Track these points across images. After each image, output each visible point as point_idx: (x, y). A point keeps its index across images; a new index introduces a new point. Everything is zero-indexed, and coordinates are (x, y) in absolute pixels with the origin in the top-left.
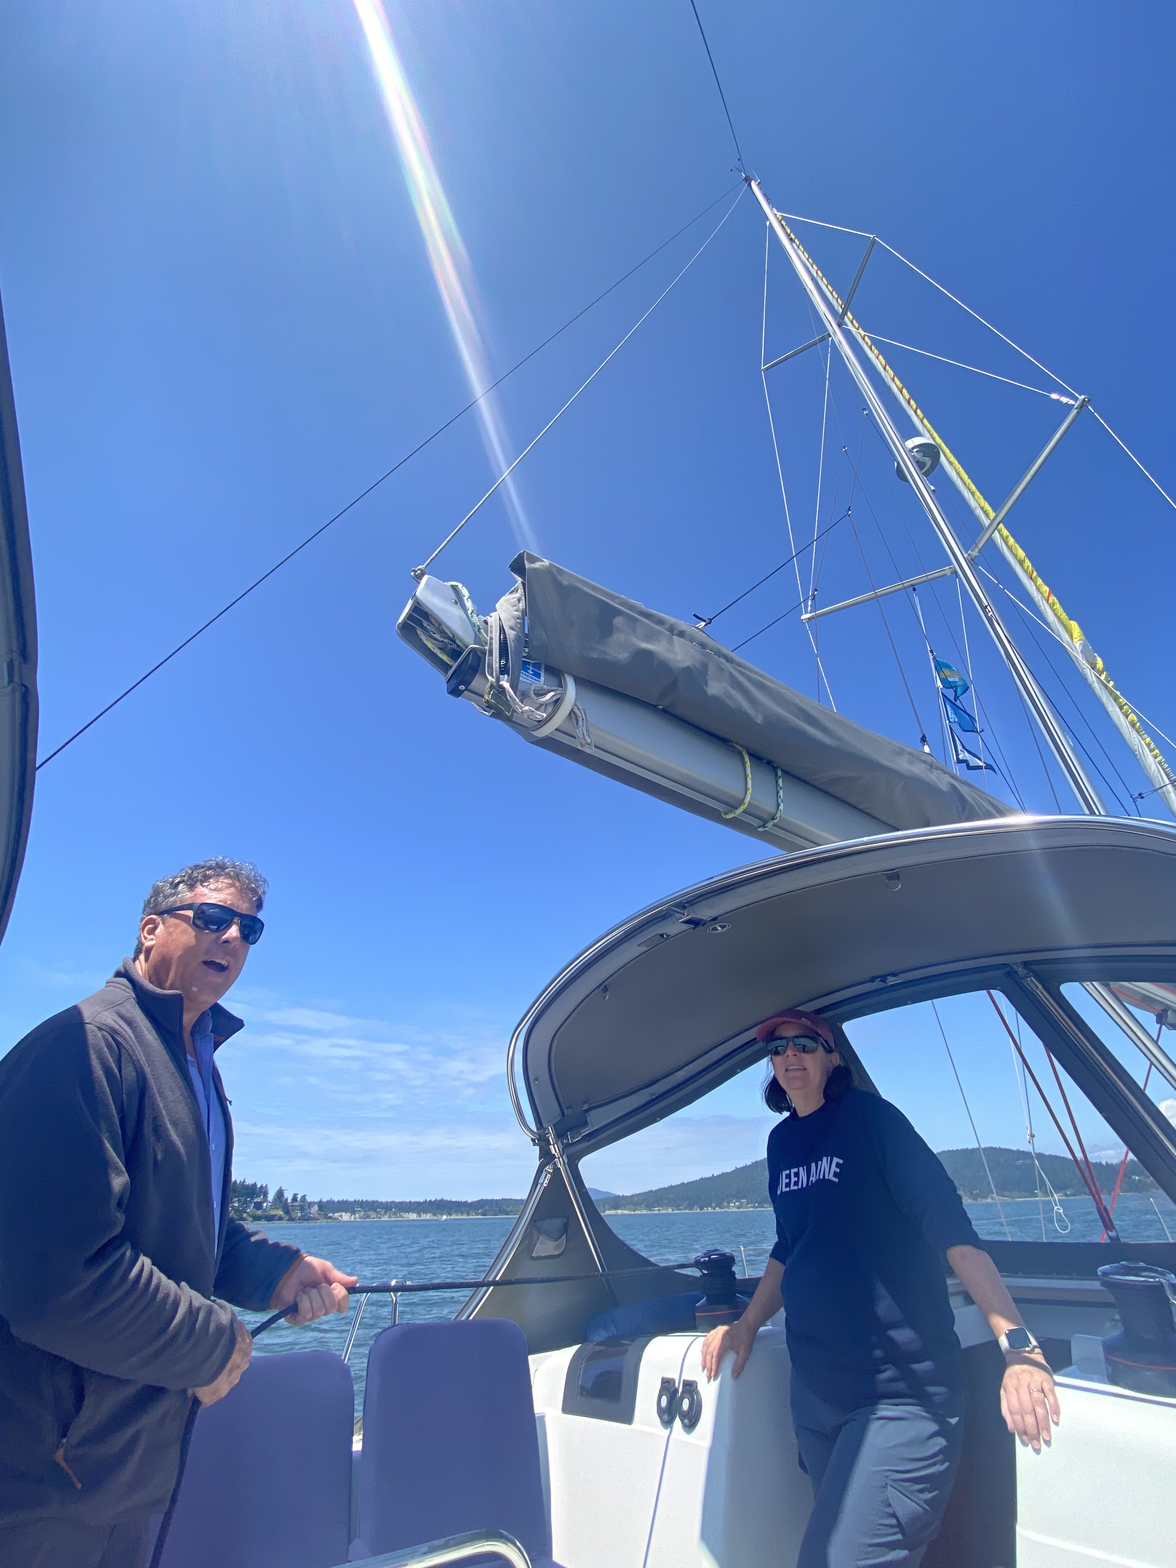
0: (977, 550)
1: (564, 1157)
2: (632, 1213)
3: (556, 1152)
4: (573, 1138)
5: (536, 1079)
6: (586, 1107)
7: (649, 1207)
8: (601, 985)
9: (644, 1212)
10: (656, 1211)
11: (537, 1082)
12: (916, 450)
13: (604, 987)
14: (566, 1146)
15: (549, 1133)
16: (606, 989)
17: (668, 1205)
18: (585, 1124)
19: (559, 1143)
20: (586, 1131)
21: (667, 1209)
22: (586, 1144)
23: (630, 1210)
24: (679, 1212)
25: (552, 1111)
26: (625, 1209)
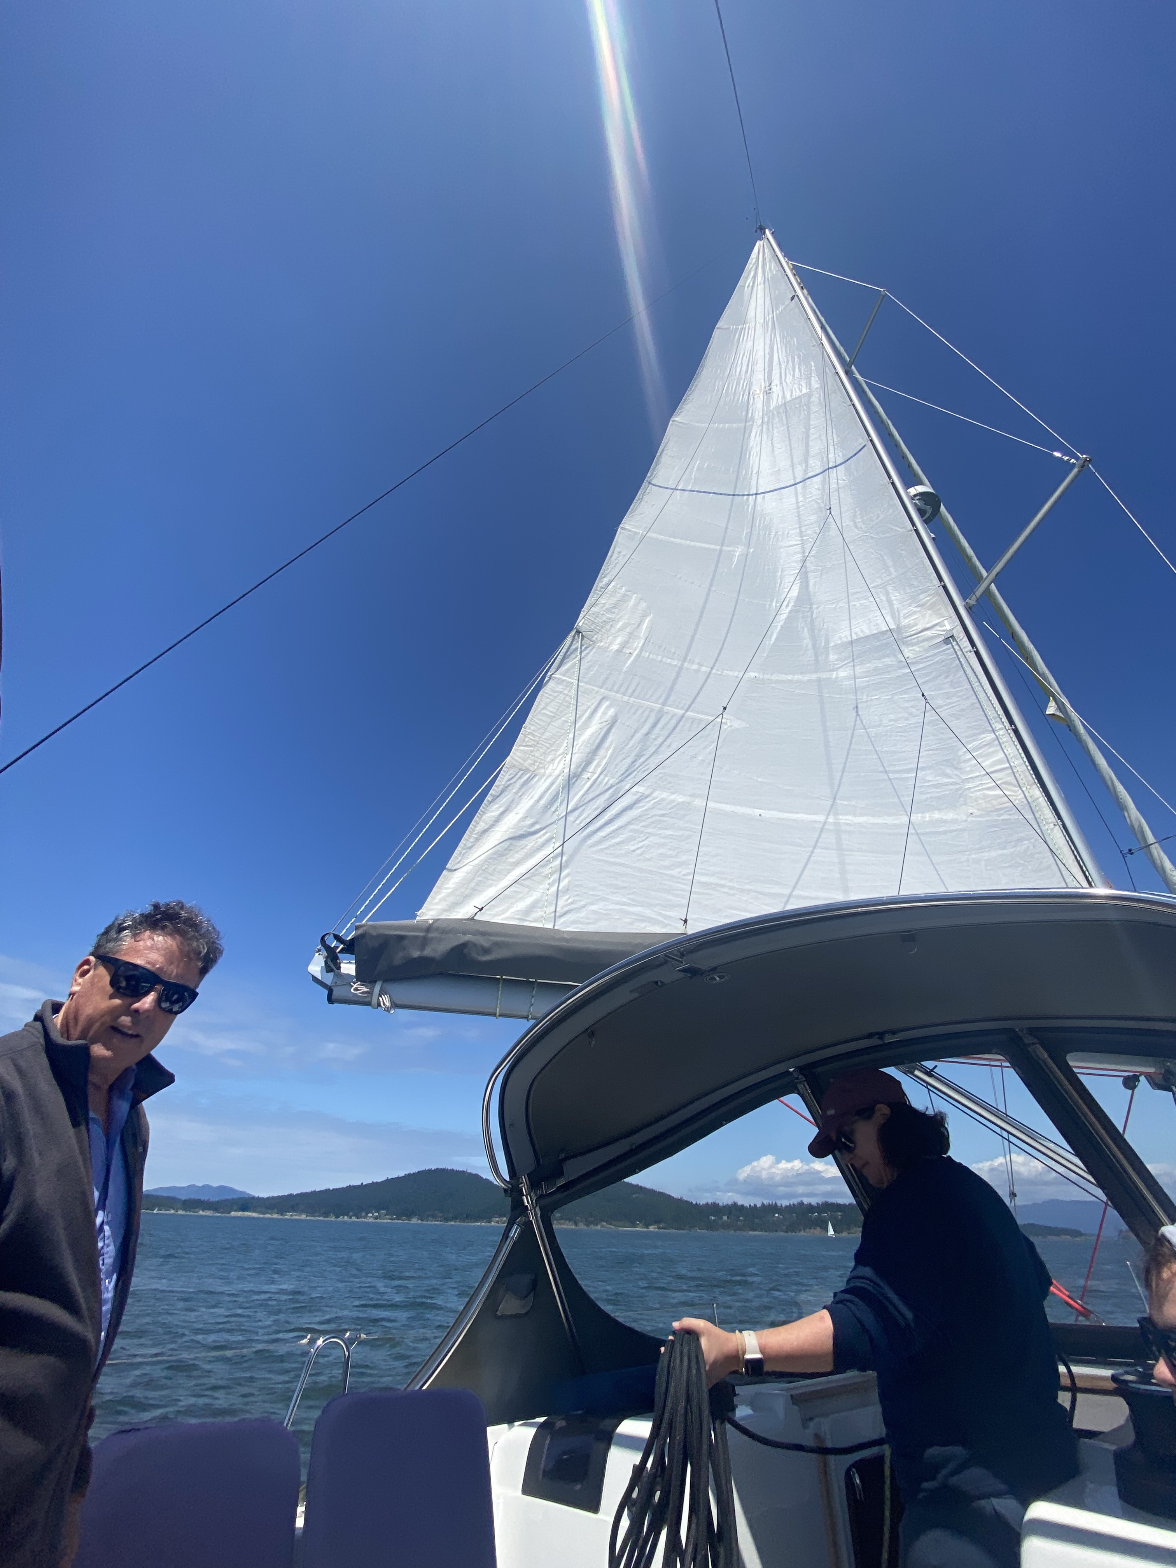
0: (974, 598)
1: (537, 1209)
2: (262, 1216)
3: (528, 1203)
4: (548, 1189)
5: (512, 1125)
6: (562, 1156)
7: (282, 1212)
8: (587, 1030)
9: (275, 1216)
10: (288, 1216)
11: (512, 1129)
12: (918, 497)
13: (590, 1032)
14: (540, 1198)
15: (521, 1183)
16: (592, 1034)
17: (303, 1211)
18: (561, 1174)
19: (532, 1194)
20: (561, 1182)
21: (300, 1215)
22: (559, 1196)
23: (259, 1213)
24: (313, 1218)
25: (527, 1161)
26: (255, 1211)
